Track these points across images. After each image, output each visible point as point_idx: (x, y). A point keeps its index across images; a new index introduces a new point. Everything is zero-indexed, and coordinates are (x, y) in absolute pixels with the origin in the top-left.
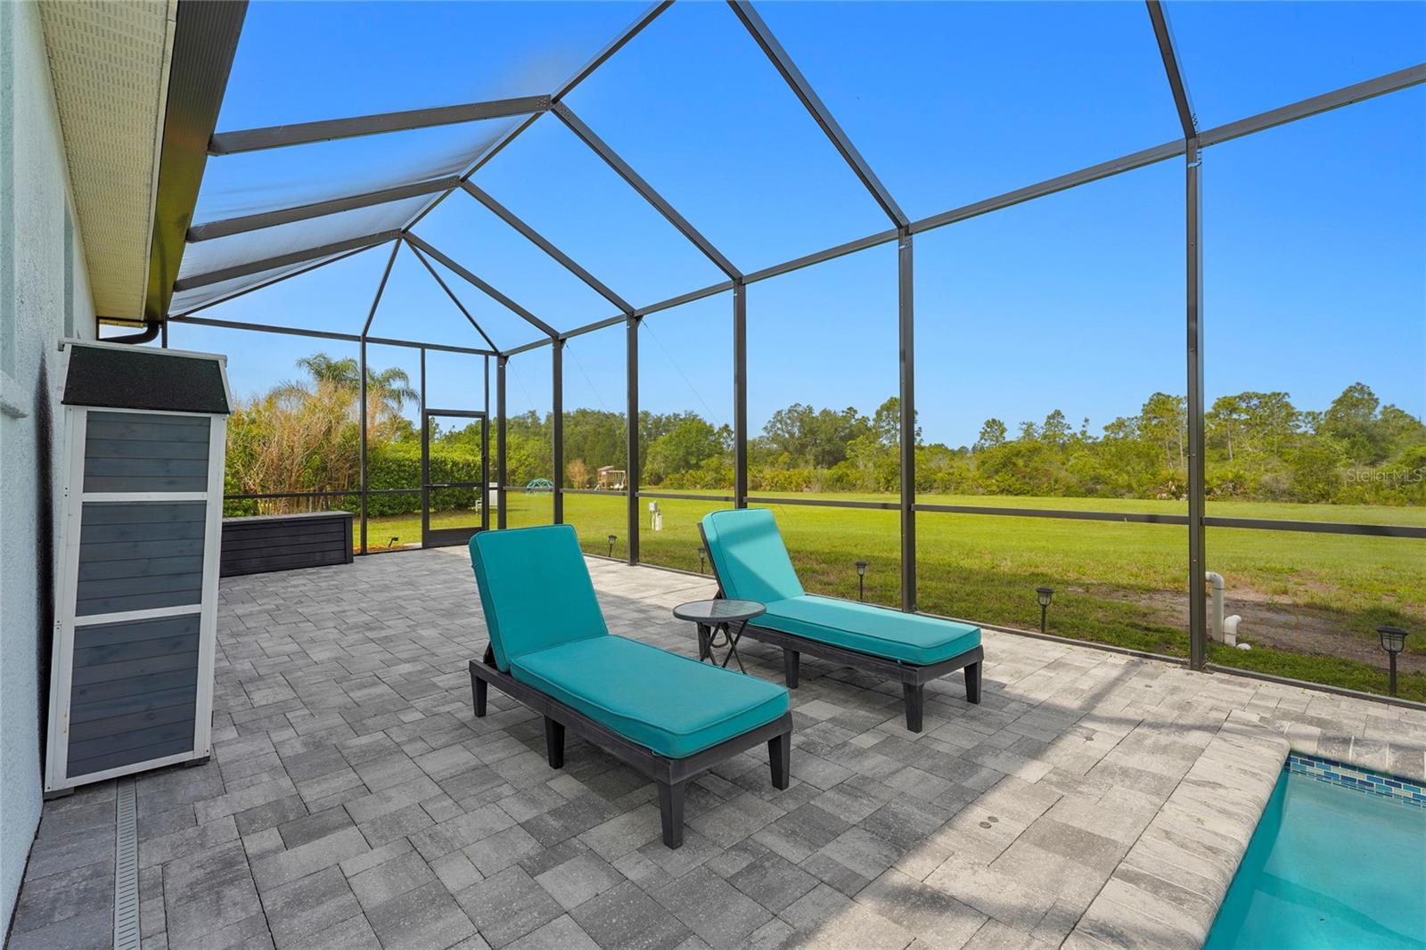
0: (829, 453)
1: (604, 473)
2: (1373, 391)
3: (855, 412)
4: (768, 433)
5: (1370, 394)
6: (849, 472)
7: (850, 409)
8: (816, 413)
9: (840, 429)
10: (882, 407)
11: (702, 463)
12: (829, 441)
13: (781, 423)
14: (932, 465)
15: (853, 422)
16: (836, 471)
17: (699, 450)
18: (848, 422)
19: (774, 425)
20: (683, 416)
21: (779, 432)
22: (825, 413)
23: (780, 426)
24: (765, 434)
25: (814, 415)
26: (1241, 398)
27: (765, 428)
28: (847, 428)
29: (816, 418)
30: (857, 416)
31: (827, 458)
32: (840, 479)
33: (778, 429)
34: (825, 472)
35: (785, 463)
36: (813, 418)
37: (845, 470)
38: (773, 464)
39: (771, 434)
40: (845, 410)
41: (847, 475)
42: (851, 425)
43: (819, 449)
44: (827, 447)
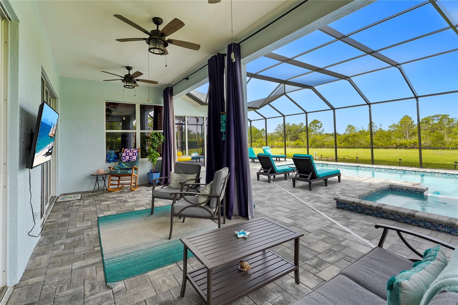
0: (295, 137)
3: (303, 124)
4: (276, 131)
6: (300, 143)
7: (301, 123)
8: (291, 125)
9: (298, 130)
10: (311, 122)
11: (256, 140)
12: (295, 133)
13: (280, 128)
14: (325, 140)
15: (302, 127)
16: (296, 142)
17: (255, 136)
18: (301, 127)
19: (278, 128)
21: (279, 131)
22: (294, 125)
23: (279, 129)
24: (275, 131)
25: (290, 125)
26: (435, 116)
27: (275, 130)
28: (300, 129)
29: (291, 126)
31: (294, 138)
32: (297, 144)
33: (279, 130)
34: (293, 143)
35: (281, 140)
36: (290, 126)
37: (298, 142)
38: (277, 140)
39: (277, 131)
40: (300, 123)
41: (299, 143)
42: (302, 128)
43: (292, 136)
44: (294, 135)
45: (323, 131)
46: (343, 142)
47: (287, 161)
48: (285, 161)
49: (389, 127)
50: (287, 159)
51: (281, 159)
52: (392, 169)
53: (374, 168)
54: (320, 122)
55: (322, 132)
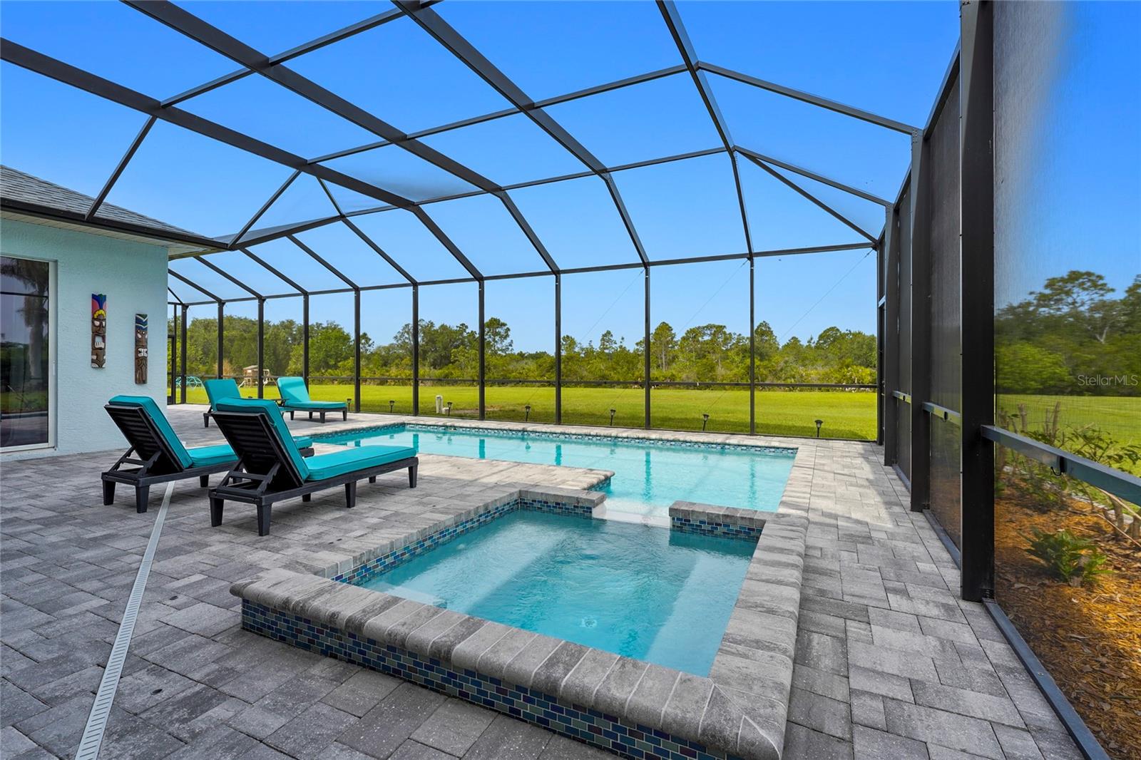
0: (445, 357)
1: (250, 371)
2: (770, 327)
3: (467, 327)
4: (398, 341)
5: (769, 328)
7: (463, 325)
8: (437, 327)
9: (453, 340)
11: (340, 364)
12: (444, 348)
13: (408, 333)
15: (465, 334)
16: (444, 371)
17: (337, 353)
18: (462, 334)
19: (402, 335)
20: (325, 325)
21: (407, 341)
22: (443, 327)
23: (407, 336)
24: (395, 342)
25: (435, 328)
26: (707, 327)
27: (396, 337)
28: (460, 339)
29: (437, 331)
30: (468, 331)
31: (443, 361)
32: (446, 377)
33: (406, 338)
34: (437, 372)
35: (407, 365)
36: (434, 331)
37: (450, 370)
38: (397, 365)
39: (400, 342)
40: (459, 325)
41: (452, 374)
42: (463, 337)
43: (437, 354)
44: (443, 354)
45: (511, 345)
46: (548, 371)
47: (351, 420)
48: (345, 419)
49: (637, 344)
50: (349, 416)
51: (329, 415)
52: (590, 435)
53: (556, 434)
54: (504, 325)
55: (508, 348)
